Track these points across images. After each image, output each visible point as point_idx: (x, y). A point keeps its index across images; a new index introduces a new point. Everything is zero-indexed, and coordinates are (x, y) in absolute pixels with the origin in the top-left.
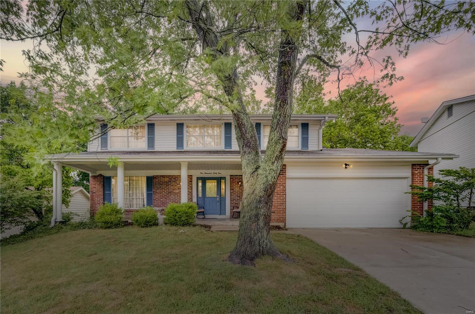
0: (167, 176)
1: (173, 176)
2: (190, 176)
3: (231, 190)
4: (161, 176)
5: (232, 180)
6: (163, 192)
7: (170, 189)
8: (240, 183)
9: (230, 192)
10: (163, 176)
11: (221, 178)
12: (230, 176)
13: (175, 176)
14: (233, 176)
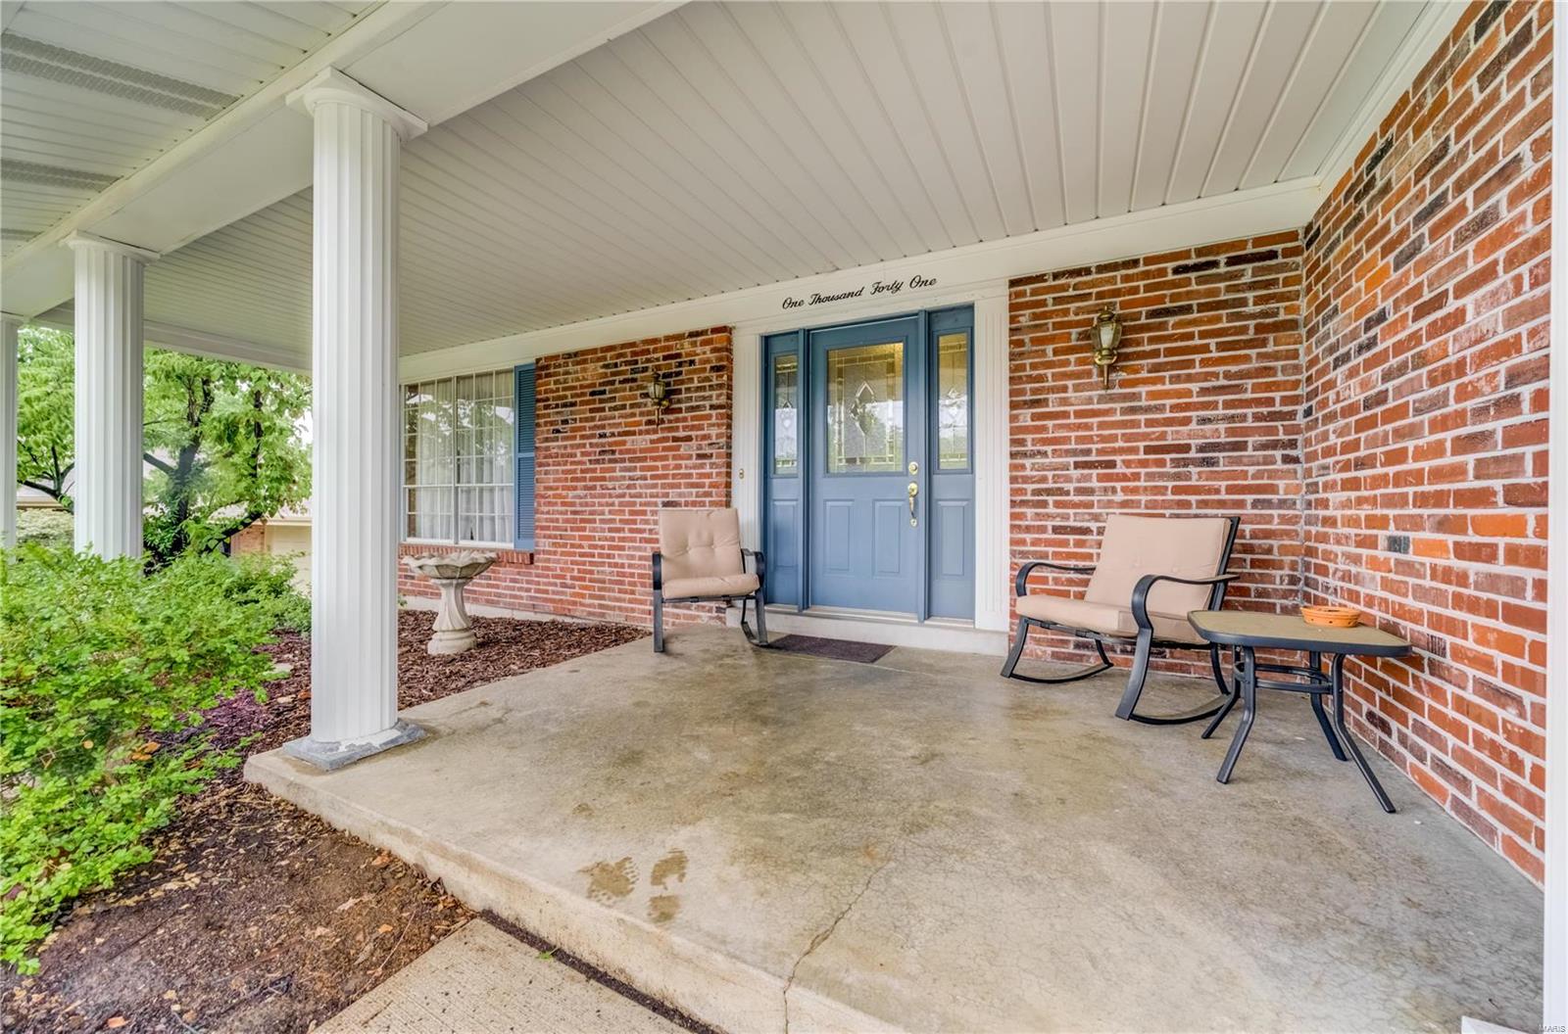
0: (594, 351)
1: (623, 346)
2: (715, 330)
3: (1014, 406)
4: (569, 355)
5: (1025, 319)
6: (578, 452)
7: (608, 431)
8: (1107, 336)
9: (1006, 426)
10: (576, 354)
11: (930, 315)
12: (1013, 283)
13: (633, 345)
14: (1040, 278)
